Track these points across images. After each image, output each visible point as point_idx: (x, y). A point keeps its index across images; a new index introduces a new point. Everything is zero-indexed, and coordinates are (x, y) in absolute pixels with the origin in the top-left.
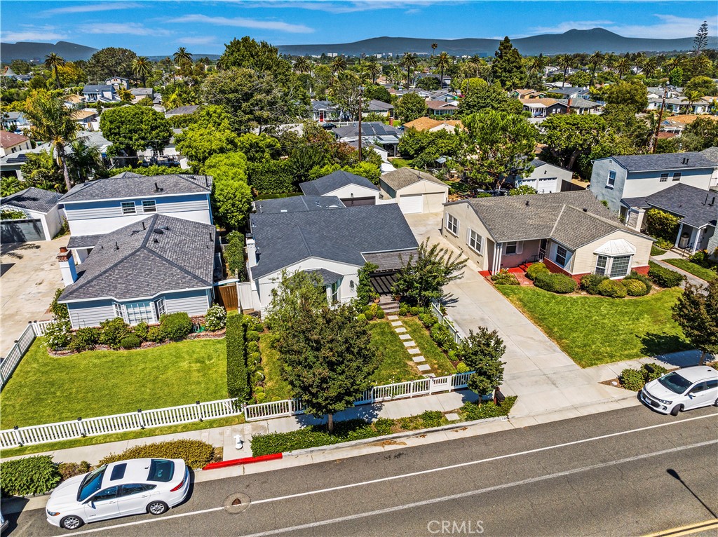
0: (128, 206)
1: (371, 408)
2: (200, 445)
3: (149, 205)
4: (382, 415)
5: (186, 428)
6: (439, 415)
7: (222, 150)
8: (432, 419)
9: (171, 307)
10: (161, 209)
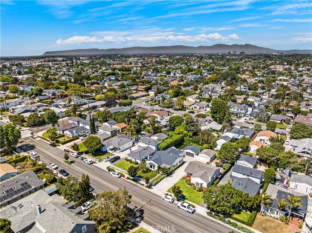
0: (146, 144)
1: (140, 181)
2: (124, 175)
3: (148, 144)
4: (140, 182)
5: (124, 173)
6: (144, 185)
7: (179, 134)
8: (143, 185)
9: (137, 160)
10: (150, 145)
